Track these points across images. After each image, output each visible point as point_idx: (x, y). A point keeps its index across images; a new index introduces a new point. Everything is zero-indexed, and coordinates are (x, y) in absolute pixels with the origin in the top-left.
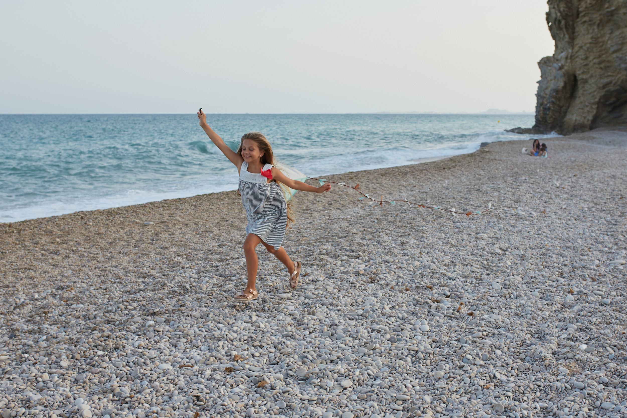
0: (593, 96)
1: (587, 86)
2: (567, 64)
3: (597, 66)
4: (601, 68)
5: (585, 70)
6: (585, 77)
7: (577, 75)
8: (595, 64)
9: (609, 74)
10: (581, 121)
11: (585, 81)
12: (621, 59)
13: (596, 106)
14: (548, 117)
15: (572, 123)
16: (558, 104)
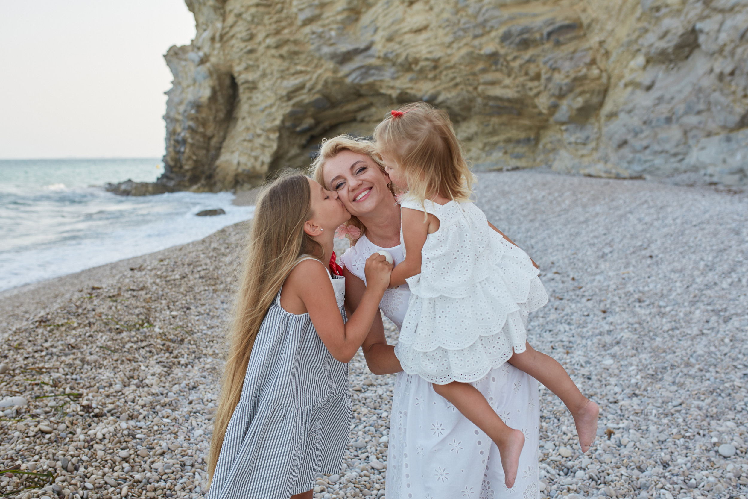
0: (269, 115)
1: (257, 97)
2: (215, 52)
3: (273, 52)
4: (281, 57)
5: (251, 63)
6: (250, 76)
7: (236, 75)
8: (268, 47)
9: (299, 68)
10: (250, 165)
11: (253, 87)
12: (320, 36)
13: (277, 135)
14: (183, 158)
15: (232, 170)
16: (201, 133)
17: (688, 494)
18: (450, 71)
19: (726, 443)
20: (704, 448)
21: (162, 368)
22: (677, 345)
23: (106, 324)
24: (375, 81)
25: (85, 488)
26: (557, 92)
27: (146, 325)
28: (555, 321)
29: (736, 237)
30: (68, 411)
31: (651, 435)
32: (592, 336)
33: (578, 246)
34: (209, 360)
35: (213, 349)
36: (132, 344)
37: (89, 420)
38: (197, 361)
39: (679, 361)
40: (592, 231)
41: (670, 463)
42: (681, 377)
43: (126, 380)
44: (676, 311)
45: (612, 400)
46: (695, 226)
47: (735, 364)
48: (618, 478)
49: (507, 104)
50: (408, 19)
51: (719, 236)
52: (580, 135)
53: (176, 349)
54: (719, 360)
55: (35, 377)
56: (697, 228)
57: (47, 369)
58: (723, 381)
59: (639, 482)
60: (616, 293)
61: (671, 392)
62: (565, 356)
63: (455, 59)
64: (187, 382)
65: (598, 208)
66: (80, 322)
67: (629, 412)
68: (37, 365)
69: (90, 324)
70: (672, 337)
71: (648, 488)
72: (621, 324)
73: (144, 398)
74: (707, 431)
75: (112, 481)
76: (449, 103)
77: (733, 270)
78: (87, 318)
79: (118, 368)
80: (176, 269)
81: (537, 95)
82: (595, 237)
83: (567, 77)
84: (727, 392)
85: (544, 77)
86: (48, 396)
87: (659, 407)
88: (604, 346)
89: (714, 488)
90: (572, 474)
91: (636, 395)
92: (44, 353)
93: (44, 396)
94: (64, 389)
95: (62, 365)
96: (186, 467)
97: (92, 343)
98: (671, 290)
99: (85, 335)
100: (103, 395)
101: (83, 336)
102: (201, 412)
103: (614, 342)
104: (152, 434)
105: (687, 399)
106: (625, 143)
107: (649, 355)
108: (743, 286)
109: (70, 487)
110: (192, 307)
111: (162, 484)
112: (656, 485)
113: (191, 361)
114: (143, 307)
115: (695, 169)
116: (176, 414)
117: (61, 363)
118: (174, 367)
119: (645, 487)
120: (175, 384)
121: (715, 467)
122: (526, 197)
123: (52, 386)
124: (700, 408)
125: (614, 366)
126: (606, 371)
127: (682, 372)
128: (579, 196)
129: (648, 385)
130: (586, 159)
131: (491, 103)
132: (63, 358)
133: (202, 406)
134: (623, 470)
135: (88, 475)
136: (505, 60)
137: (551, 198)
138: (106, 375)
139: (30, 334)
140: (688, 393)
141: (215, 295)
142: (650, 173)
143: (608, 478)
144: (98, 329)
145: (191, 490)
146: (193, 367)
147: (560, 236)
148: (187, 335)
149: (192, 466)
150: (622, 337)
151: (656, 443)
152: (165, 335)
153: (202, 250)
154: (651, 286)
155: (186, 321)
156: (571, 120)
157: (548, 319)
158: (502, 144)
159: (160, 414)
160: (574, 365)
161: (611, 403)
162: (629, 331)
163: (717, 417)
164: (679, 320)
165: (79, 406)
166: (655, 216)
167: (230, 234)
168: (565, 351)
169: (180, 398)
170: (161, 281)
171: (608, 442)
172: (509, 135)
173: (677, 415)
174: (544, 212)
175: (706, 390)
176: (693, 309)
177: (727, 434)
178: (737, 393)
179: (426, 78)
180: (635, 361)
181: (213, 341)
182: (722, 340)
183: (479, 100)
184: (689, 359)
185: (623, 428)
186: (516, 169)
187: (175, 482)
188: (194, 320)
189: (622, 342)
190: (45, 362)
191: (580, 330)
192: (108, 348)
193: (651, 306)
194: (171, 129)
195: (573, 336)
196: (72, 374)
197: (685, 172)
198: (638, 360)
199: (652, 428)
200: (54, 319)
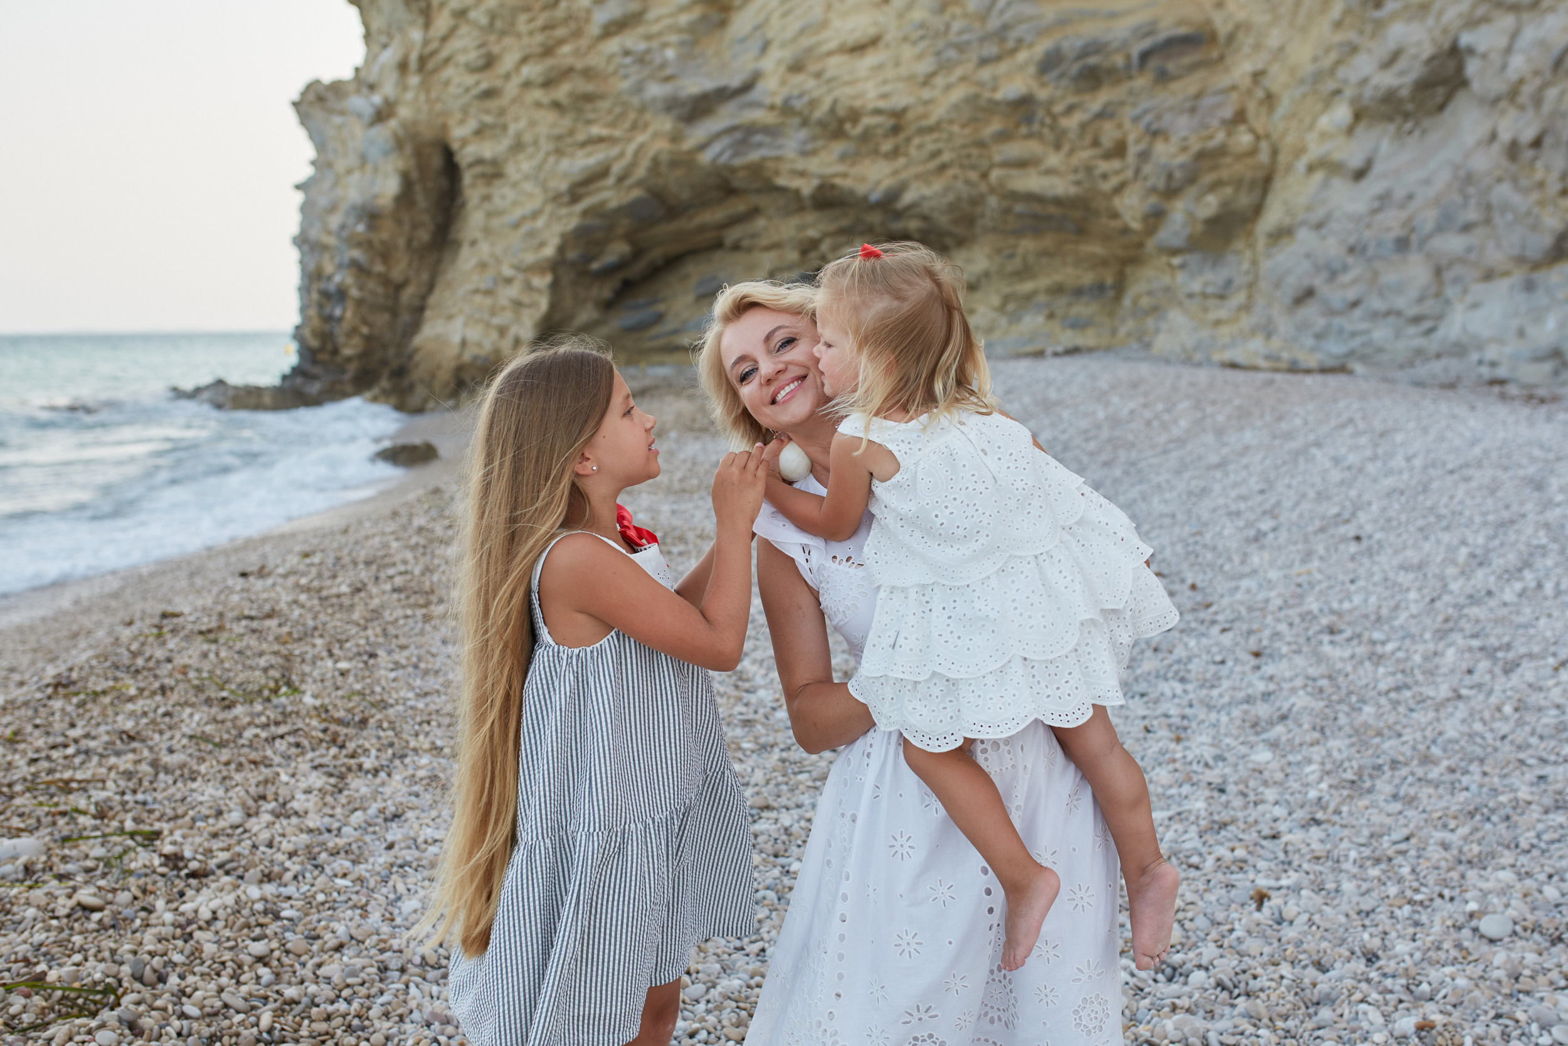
0: (531, 234)
1: (503, 195)
2: (409, 96)
3: (538, 94)
4: (556, 105)
5: (488, 119)
6: (488, 149)
7: (455, 146)
8: (527, 85)
9: (596, 130)
10: (488, 346)
11: (493, 172)
12: (642, 60)
13: (548, 279)
14: (340, 331)
15: (449, 356)
16: (379, 275)
17: (1414, 1012)
18: (928, 138)
19: (1495, 912)
20: (1449, 923)
21: (325, 779)
22: (1404, 721)
23: (199, 689)
24: (764, 159)
25: (183, 1016)
26: (1161, 184)
27: (284, 689)
28: (1154, 674)
29: (1536, 494)
30: (133, 866)
31: (1345, 899)
32: (1230, 704)
33: (1206, 516)
34: (424, 760)
35: (431, 738)
36: (258, 731)
37: (180, 884)
38: (397, 762)
39: (1409, 753)
40: (1235, 485)
41: (1380, 953)
42: (1411, 785)
43: (250, 803)
44: (1407, 651)
45: (1266, 832)
46: (1452, 472)
47: (1522, 756)
48: (1273, 984)
49: (1052, 210)
50: (836, 23)
51: (1500, 494)
52: (1213, 278)
53: (351, 740)
54: (1489, 750)
55: (56, 799)
56: (1456, 477)
57: (80, 782)
58: (1495, 792)
59: (1316, 991)
60: (1282, 615)
61: (1389, 815)
62: (1173, 745)
63: (939, 112)
64: (380, 804)
65: (1248, 437)
66: (142, 685)
67: (1302, 856)
68: (58, 776)
69: (163, 690)
70: (1396, 703)
71: (1333, 1001)
72: (1291, 680)
73: (293, 839)
74: (1458, 890)
75: (239, 1003)
76: (926, 207)
77: (1527, 564)
78: (156, 677)
79: (231, 778)
80: (341, 573)
81: (1119, 189)
82: (1241, 498)
83: (1184, 149)
84: (1503, 812)
85: (1133, 150)
86: (88, 838)
87: (1363, 845)
88: (1255, 725)
89: (1466, 999)
90: (1182, 979)
91: (1317, 822)
92: (70, 751)
93: (81, 837)
94: (122, 822)
95: (113, 774)
96: (389, 973)
97: (170, 728)
98: (1396, 608)
99: (155, 711)
100: (206, 834)
101: (151, 715)
102: (414, 864)
103: (1275, 716)
104: (314, 910)
105: (1421, 829)
106: (1308, 294)
107: (1347, 741)
108: (1545, 598)
109: (153, 1013)
110: (381, 653)
111: (342, 1006)
112: (1350, 996)
113: (385, 763)
114: (275, 653)
115: (1459, 350)
116: (361, 870)
117: (110, 769)
118: (350, 777)
119: (1328, 1000)
120: (356, 810)
121: (1471, 958)
122: (1094, 413)
123: (95, 817)
124: (1445, 846)
125: (1275, 765)
126: (1257, 775)
127: (1413, 774)
128: (1209, 410)
129: (1343, 803)
130: (1225, 330)
131: (1019, 208)
132: (113, 760)
133: (416, 854)
134: (1285, 969)
135: (188, 990)
136: (1049, 113)
137: (1147, 414)
138: (207, 793)
139: (36, 710)
140: (1424, 816)
141: (428, 628)
142: (1363, 358)
143: (1254, 985)
144: (182, 700)
145: (401, 1018)
146: (389, 775)
147: (1168, 496)
148: (374, 711)
149: (403, 970)
150: (1293, 705)
151: (1354, 916)
152: (327, 711)
153: (393, 533)
154: (1357, 600)
155: (368, 681)
156: (1193, 245)
157: (1139, 672)
158: (1042, 298)
159: (328, 870)
160: (1191, 763)
161: (1265, 838)
162: (1308, 694)
163: (1479, 863)
164: (1412, 669)
165: (155, 856)
166: (1368, 453)
167: (452, 498)
168: (1173, 736)
169: (368, 838)
170: (310, 599)
171: (1257, 915)
172: (1058, 277)
173: (1399, 860)
174: (1132, 446)
175: (1461, 811)
176: (1441, 646)
177: (1498, 895)
178: (1522, 814)
179: (876, 152)
180: (1317, 753)
181: (429, 723)
182: (1499, 709)
183: (993, 201)
184: (1428, 748)
185: (1288, 888)
186: (1073, 351)
187: (367, 1003)
188: (387, 679)
189: (1292, 716)
190: (75, 769)
191: (1204, 692)
192: (206, 738)
193: (1355, 642)
194: (312, 266)
195: (1191, 706)
196: (135, 792)
197: (1438, 356)
198: (1324, 752)
199: (1348, 886)
200: (85, 679)
